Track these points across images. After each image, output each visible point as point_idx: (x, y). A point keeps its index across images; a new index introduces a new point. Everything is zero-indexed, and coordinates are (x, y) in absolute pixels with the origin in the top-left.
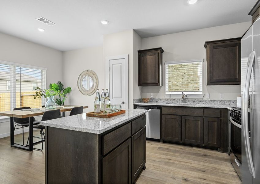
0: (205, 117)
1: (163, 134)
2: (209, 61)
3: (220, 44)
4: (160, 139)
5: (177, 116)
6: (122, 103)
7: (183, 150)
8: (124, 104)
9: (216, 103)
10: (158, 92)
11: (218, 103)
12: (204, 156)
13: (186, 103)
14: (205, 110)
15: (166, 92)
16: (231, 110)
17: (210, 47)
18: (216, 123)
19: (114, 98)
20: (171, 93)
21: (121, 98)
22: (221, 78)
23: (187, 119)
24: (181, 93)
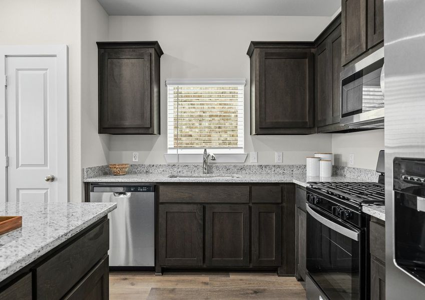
0: (253, 203)
1: (162, 252)
2: (258, 83)
3: (277, 51)
4: (154, 266)
5: (195, 206)
6: (48, 180)
7: (208, 287)
8: (55, 183)
9: (269, 171)
10: (150, 148)
11: (273, 172)
12: (254, 295)
13: (212, 173)
14: (253, 188)
15: (170, 148)
16: (307, 188)
17: (259, 54)
18: (274, 214)
19: (22, 165)
20: (181, 152)
21: (45, 164)
22: (280, 121)
23: (216, 210)
24: (202, 151)
